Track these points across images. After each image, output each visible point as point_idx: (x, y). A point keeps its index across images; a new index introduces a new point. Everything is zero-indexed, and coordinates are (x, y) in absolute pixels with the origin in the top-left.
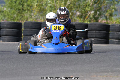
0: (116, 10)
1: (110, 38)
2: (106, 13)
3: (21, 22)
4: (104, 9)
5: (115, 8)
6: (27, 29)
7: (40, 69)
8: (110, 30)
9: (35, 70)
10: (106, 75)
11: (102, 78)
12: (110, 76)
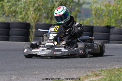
0: (80, 12)
10: (69, 70)
11: (66, 74)
12: (73, 72)
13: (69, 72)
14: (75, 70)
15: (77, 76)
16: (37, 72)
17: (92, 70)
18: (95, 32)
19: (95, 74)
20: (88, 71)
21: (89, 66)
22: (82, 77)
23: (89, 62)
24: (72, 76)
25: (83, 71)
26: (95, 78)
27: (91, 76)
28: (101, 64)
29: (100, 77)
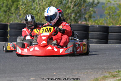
0: (95, 12)
1: (90, 38)
2: (86, 15)
3: (6, 23)
4: (84, 11)
5: (94, 10)
6: (13, 30)
7: (25, 66)
8: (90, 31)
9: (21, 67)
10: (87, 72)
11: (83, 75)
12: (90, 73)
13: (87, 73)
14: (92, 71)
15: (95, 77)
16: (54, 73)
17: (109, 71)
18: (110, 33)
19: (113, 75)
20: (105, 72)
21: (106, 67)
22: (100, 78)
23: (105, 63)
24: (89, 77)
25: (100, 72)
26: (112, 79)
27: (109, 77)
28: (118, 65)
29: (118, 78)
